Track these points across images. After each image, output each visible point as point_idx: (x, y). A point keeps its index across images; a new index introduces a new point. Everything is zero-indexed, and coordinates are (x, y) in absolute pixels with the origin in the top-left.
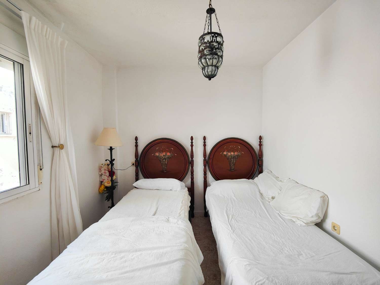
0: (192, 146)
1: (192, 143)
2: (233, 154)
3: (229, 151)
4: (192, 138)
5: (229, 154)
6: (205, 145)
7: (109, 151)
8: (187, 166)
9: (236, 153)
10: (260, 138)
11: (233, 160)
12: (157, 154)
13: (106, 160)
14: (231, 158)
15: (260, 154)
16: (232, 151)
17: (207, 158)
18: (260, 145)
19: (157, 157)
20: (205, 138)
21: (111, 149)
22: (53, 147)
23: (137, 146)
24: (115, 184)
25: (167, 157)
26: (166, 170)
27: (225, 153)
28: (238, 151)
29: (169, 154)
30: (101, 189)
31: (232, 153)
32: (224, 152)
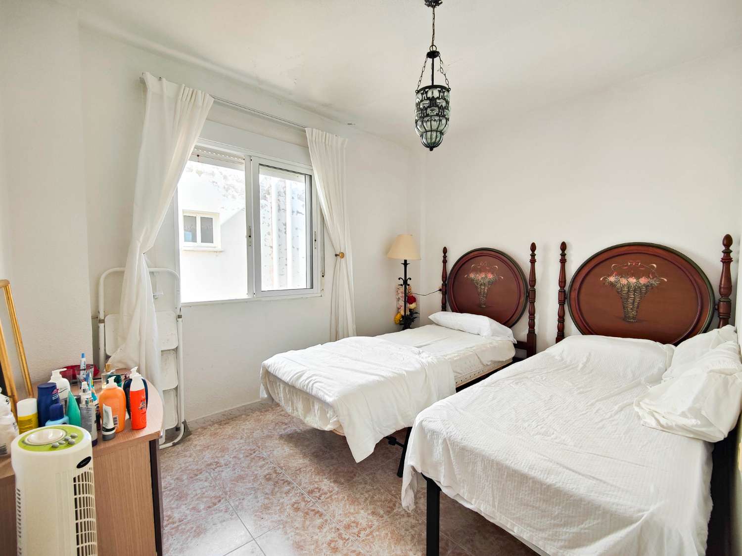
0: (533, 261)
1: (533, 255)
2: (635, 280)
3: (622, 274)
4: (533, 247)
5: (624, 281)
6: (563, 261)
7: (403, 266)
8: (521, 301)
9: (643, 281)
10: (728, 241)
11: (634, 295)
12: (472, 276)
13: (399, 279)
14: (629, 291)
15: (722, 286)
16: (632, 275)
17: (567, 288)
18: (727, 260)
19: (472, 280)
20: (564, 246)
21: (405, 264)
22: (336, 255)
23: (445, 262)
24: (415, 315)
25: (487, 280)
26: (485, 304)
27: (612, 279)
28: (649, 276)
29: (490, 276)
30: (396, 317)
31: (633, 280)
32: (609, 276)
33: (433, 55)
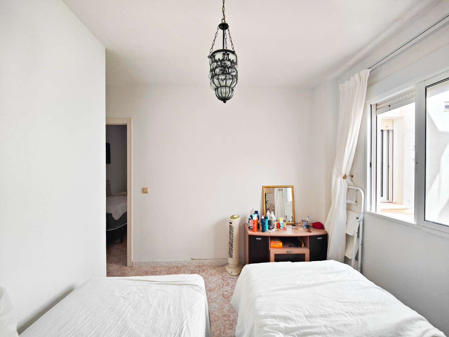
33: (224, 26)
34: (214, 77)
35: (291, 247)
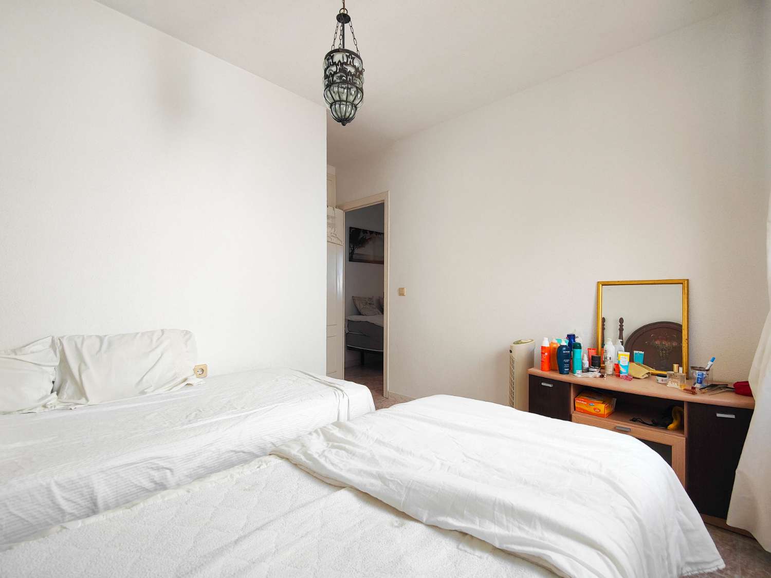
34: (331, 86)
35: (636, 423)
